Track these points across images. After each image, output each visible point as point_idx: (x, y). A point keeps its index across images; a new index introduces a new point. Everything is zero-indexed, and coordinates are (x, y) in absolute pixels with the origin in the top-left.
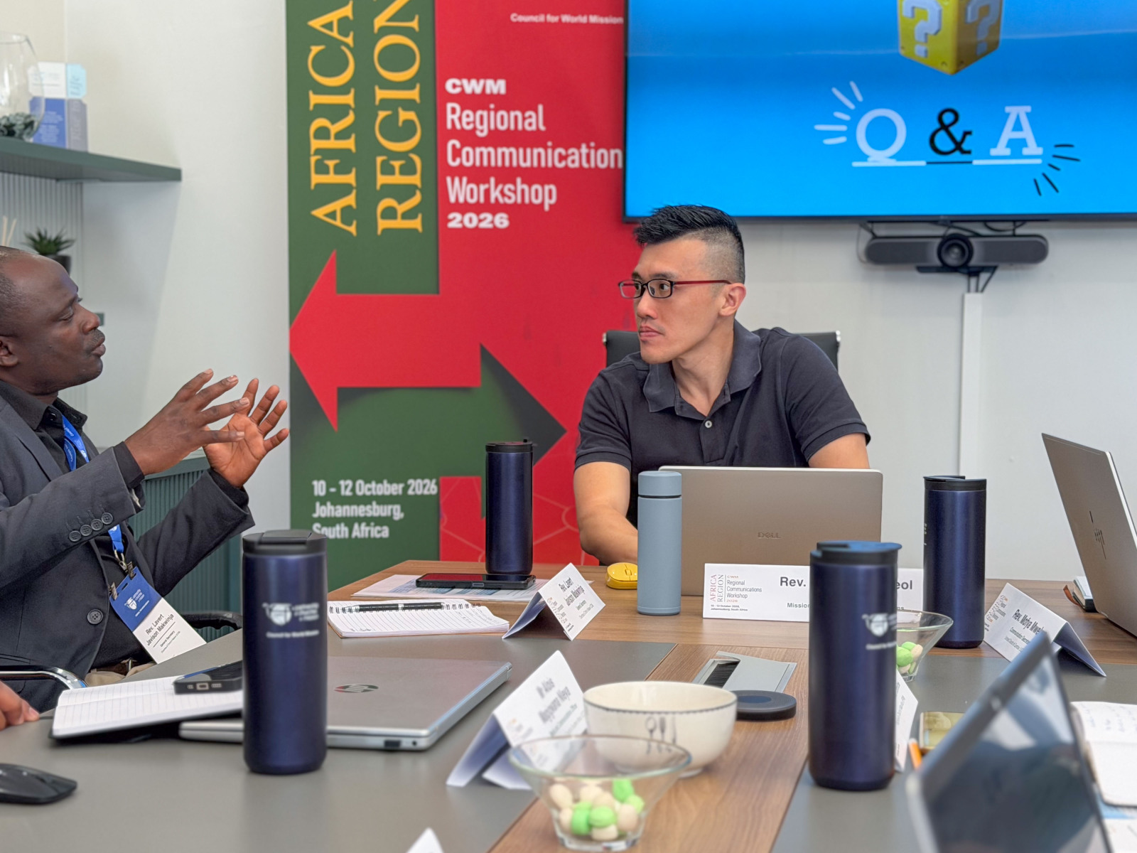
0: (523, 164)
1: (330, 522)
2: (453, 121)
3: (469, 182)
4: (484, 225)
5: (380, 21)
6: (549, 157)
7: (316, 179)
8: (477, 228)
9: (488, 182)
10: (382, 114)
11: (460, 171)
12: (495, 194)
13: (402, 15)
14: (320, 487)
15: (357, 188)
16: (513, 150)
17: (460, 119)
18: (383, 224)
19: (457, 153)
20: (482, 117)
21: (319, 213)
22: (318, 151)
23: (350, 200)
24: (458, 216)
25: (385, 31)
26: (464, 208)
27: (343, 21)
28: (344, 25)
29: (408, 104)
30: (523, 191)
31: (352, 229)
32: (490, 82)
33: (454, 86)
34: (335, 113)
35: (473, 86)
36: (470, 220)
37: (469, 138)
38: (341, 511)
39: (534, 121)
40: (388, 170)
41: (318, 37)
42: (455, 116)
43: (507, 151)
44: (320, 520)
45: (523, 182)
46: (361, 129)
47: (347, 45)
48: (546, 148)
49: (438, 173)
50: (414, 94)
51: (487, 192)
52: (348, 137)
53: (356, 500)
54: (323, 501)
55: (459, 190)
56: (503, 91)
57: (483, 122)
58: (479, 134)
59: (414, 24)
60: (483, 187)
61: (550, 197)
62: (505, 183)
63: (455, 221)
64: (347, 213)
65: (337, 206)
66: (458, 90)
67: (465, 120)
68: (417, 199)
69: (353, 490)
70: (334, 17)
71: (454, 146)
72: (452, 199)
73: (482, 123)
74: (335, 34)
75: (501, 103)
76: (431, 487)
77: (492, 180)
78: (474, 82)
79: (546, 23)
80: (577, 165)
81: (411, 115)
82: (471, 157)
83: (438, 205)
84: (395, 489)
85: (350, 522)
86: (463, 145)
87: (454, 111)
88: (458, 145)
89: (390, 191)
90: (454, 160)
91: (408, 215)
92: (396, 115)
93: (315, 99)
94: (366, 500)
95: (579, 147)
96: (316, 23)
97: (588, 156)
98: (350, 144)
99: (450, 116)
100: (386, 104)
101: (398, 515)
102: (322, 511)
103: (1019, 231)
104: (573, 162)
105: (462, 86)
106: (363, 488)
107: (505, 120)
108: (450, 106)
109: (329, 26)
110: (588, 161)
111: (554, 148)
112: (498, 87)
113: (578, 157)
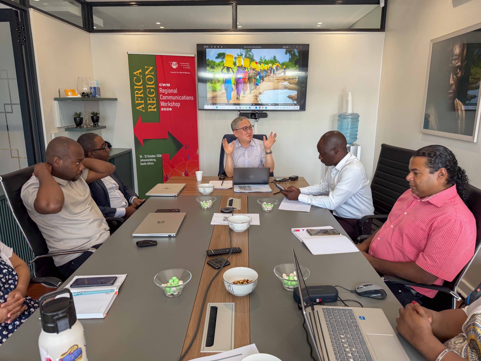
0: (174, 99)
1: (143, 162)
2: (161, 91)
3: (164, 102)
4: (167, 110)
5: (147, 73)
6: (179, 98)
7: (136, 102)
10: (148, 90)
11: (163, 100)
13: (151, 71)
14: (141, 156)
15: (144, 103)
16: (172, 97)
18: (149, 110)
20: (166, 90)
21: (138, 108)
22: (137, 97)
23: (143, 106)
25: (148, 75)
26: (164, 107)
27: (140, 73)
29: (153, 88)
30: (174, 104)
31: (144, 111)
32: (167, 84)
34: (139, 90)
35: (164, 85)
36: (165, 109)
37: (164, 94)
38: (145, 160)
39: (175, 91)
40: (150, 100)
41: (135, 76)
44: (141, 162)
45: (174, 102)
46: (144, 93)
47: (141, 77)
50: (153, 86)
51: (168, 104)
52: (142, 94)
54: (142, 159)
55: (163, 104)
58: (166, 94)
59: (153, 73)
61: (179, 105)
62: (171, 103)
63: (162, 109)
64: (143, 108)
65: (141, 107)
67: (163, 91)
68: (155, 105)
69: (147, 157)
71: (161, 96)
72: (162, 106)
73: (166, 92)
74: (138, 75)
75: (169, 88)
76: (161, 156)
77: (168, 102)
80: (183, 99)
81: (153, 90)
82: (165, 98)
83: (159, 107)
84: (154, 156)
85: (147, 162)
86: (163, 96)
89: (150, 104)
90: (161, 98)
91: (154, 108)
92: (150, 90)
93: (135, 87)
94: (149, 158)
96: (135, 73)
97: (185, 97)
100: (149, 88)
101: (155, 161)
102: (142, 160)
103: (263, 112)
105: (162, 85)
106: (149, 156)
107: (170, 91)
108: (160, 88)
109: (137, 73)
110: (185, 99)
111: (179, 96)
112: (169, 85)
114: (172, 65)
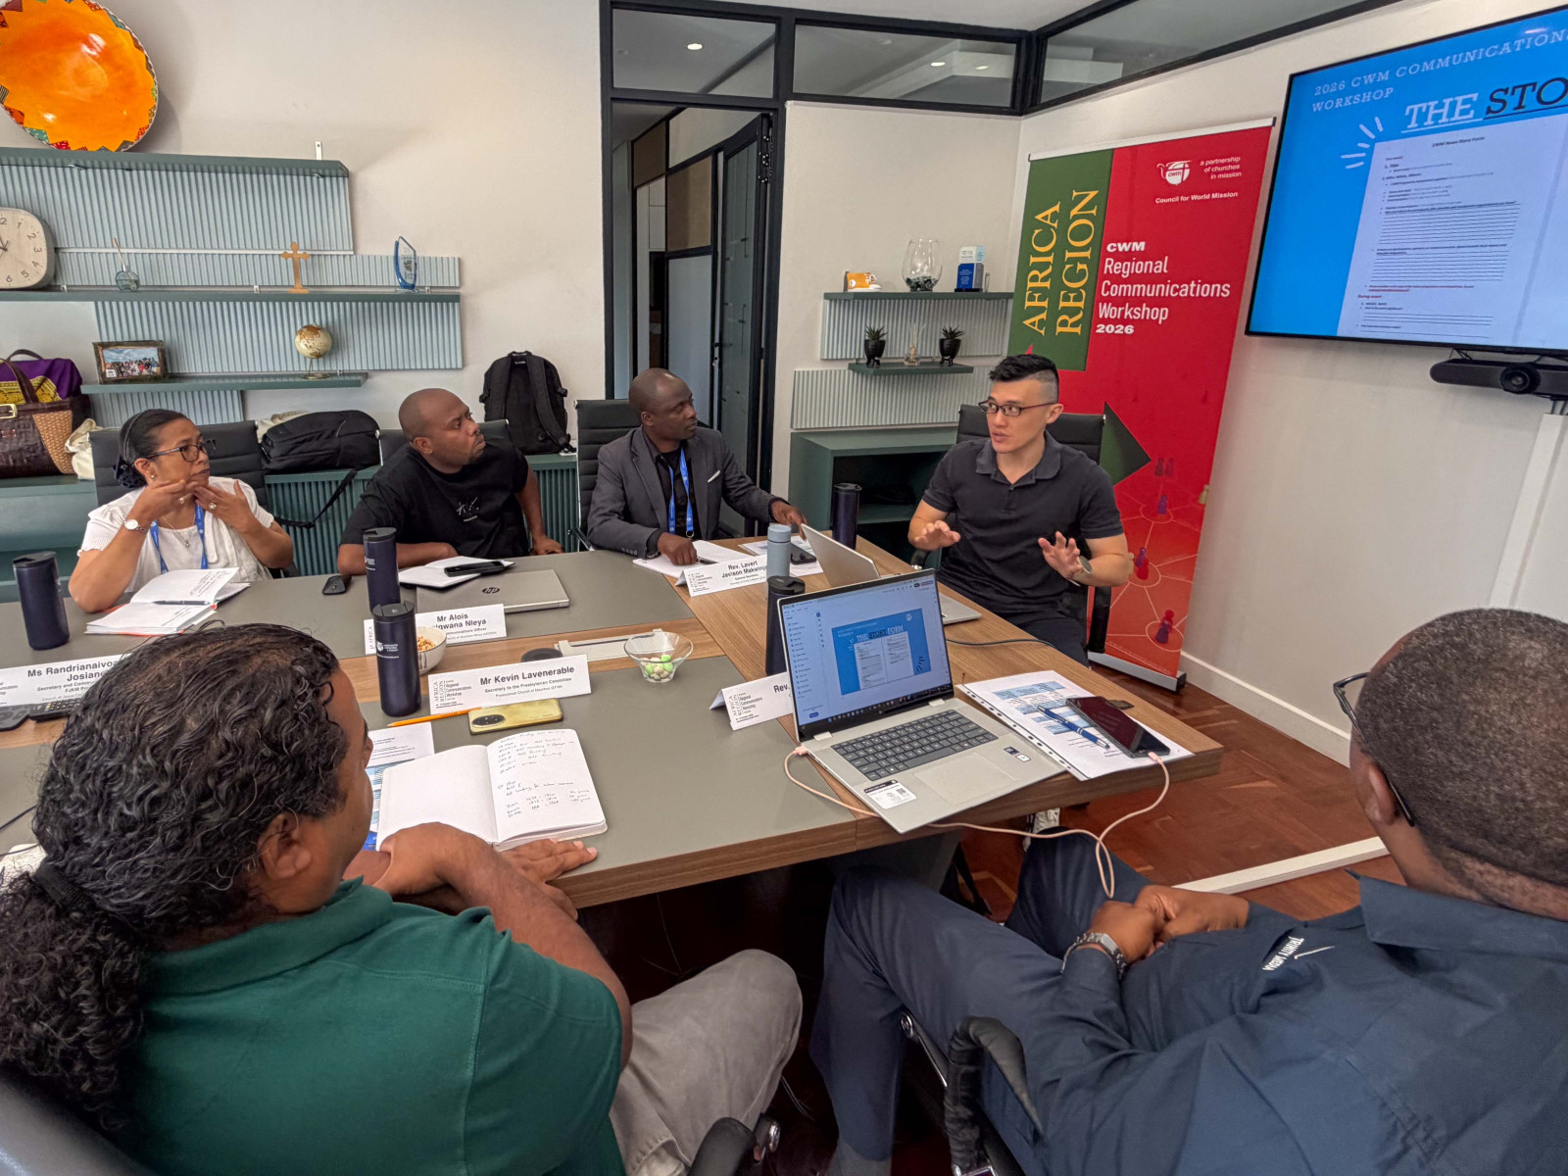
0: (1148, 295)
2: (1108, 269)
3: (1112, 306)
4: (1117, 332)
5: (1074, 212)
6: (1168, 290)
7: (1028, 303)
8: (1113, 333)
9: (1124, 306)
10: (1068, 266)
11: (1108, 300)
12: (1127, 313)
13: (1089, 206)
15: (1048, 309)
16: (1144, 286)
17: (1113, 268)
18: (1059, 329)
19: (1108, 288)
20: (1127, 266)
21: (1027, 322)
22: (1031, 289)
23: (1043, 316)
24: (1103, 326)
25: (1077, 217)
26: (1107, 321)
27: (1053, 214)
28: (1054, 216)
29: (1083, 260)
30: (1146, 311)
32: (1135, 244)
33: (1112, 247)
34: (1042, 267)
35: (1123, 247)
36: (1110, 329)
37: (1117, 279)
39: (1161, 267)
41: (1040, 224)
42: (1111, 266)
43: (1140, 286)
45: (1147, 306)
46: (1055, 277)
47: (1053, 228)
48: (1166, 285)
50: (1087, 254)
51: (1123, 312)
52: (1047, 281)
55: (1106, 311)
56: (1143, 249)
58: (1123, 276)
59: (1094, 212)
60: (1120, 309)
61: (1164, 316)
62: (1135, 307)
63: (1101, 329)
64: (1041, 323)
65: (1036, 319)
66: (1114, 250)
67: (1116, 268)
68: (1080, 315)
70: (1049, 212)
71: (1106, 284)
72: (1101, 316)
73: (1126, 270)
74: (1048, 222)
75: (1141, 256)
77: (1127, 305)
78: (1125, 244)
79: (1180, 202)
80: (1186, 295)
81: (1085, 267)
82: (1116, 290)
83: (1092, 319)
86: (1112, 284)
87: (1110, 263)
88: (1109, 283)
89: (1066, 311)
90: (1105, 292)
91: (1074, 325)
92: (1076, 267)
93: (1033, 260)
95: (1189, 283)
96: (1039, 217)
97: (1195, 289)
98: (1047, 284)
99: (1106, 266)
100: (1071, 260)
104: (1183, 293)
105: (1117, 247)
107: (1141, 267)
109: (1046, 217)
110: (1195, 292)
111: (1171, 284)
112: (1139, 246)
113: (1187, 290)
114: (1168, 173)
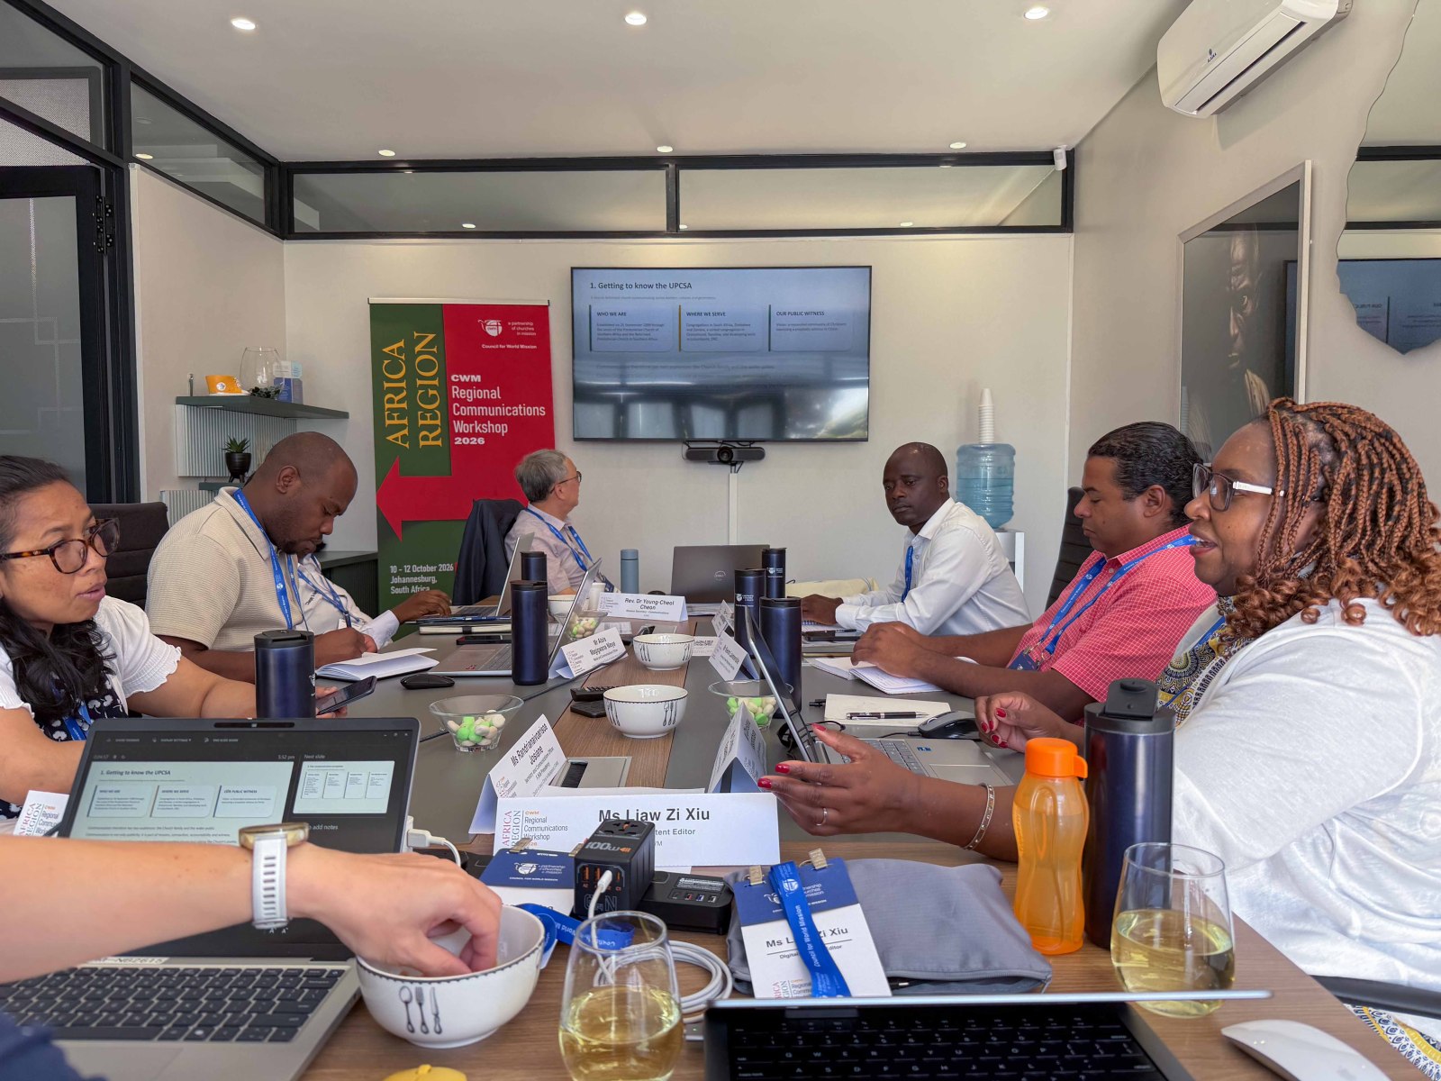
0: (490, 415)
1: (399, 585)
2: (455, 395)
3: (464, 423)
4: (472, 443)
5: (418, 349)
6: (503, 411)
7: (388, 422)
8: (470, 444)
9: (474, 423)
10: (420, 392)
11: (460, 418)
12: (477, 429)
13: (429, 345)
14: (394, 569)
15: (409, 426)
16: (485, 408)
17: (459, 393)
18: (422, 443)
19: (458, 409)
20: (469, 392)
21: (390, 438)
22: (388, 409)
23: (405, 432)
24: (460, 439)
25: (420, 353)
26: (462, 435)
27: (399, 348)
28: (400, 351)
30: (491, 427)
31: (407, 445)
32: (473, 377)
33: (455, 378)
34: (397, 391)
35: (464, 378)
36: (466, 441)
37: (464, 402)
38: (405, 580)
39: (495, 394)
40: (425, 418)
41: (387, 356)
42: (456, 392)
43: (482, 408)
44: (394, 585)
45: (491, 423)
46: (410, 399)
47: (402, 360)
48: (502, 407)
49: (449, 419)
50: (436, 382)
51: (474, 428)
52: (404, 402)
53: (412, 574)
54: (396, 575)
55: (459, 427)
56: (479, 380)
57: (470, 395)
58: (468, 400)
59: (435, 350)
60: (471, 425)
61: (505, 429)
62: (482, 423)
63: (458, 441)
64: (404, 438)
65: (399, 435)
66: (457, 380)
67: (461, 394)
68: (439, 431)
69: (411, 569)
70: (395, 346)
71: (456, 406)
72: (457, 431)
74: (396, 355)
75: (478, 386)
76: (450, 568)
77: (476, 422)
78: (465, 376)
79: (499, 349)
80: (517, 414)
81: (435, 392)
82: (465, 411)
83: (450, 433)
84: (432, 569)
85: (409, 585)
86: (461, 406)
87: (455, 390)
88: (458, 406)
89: (425, 427)
90: (457, 412)
91: (435, 439)
92: (428, 392)
93: (386, 385)
94: (418, 575)
95: (518, 406)
96: (386, 350)
97: (522, 410)
98: (404, 405)
99: (454, 392)
100: (422, 387)
101: (434, 581)
102: (395, 580)
103: (752, 446)
104: (515, 413)
105: (459, 378)
106: (416, 569)
107: (482, 394)
108: (453, 387)
109: (393, 351)
110: (522, 412)
111: (505, 407)
112: (477, 378)
114: (487, 327)
